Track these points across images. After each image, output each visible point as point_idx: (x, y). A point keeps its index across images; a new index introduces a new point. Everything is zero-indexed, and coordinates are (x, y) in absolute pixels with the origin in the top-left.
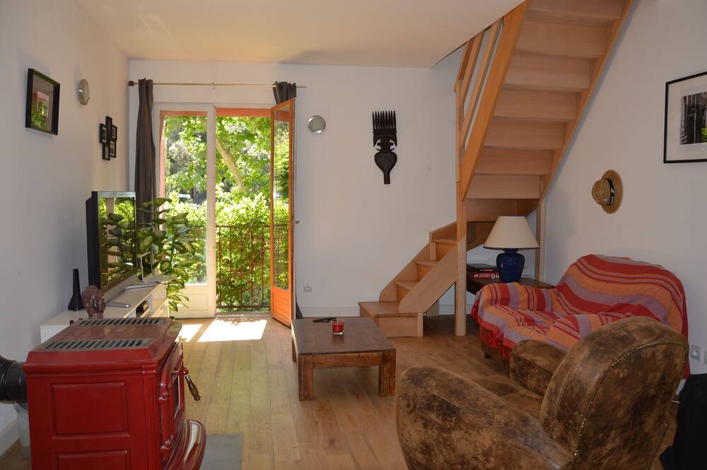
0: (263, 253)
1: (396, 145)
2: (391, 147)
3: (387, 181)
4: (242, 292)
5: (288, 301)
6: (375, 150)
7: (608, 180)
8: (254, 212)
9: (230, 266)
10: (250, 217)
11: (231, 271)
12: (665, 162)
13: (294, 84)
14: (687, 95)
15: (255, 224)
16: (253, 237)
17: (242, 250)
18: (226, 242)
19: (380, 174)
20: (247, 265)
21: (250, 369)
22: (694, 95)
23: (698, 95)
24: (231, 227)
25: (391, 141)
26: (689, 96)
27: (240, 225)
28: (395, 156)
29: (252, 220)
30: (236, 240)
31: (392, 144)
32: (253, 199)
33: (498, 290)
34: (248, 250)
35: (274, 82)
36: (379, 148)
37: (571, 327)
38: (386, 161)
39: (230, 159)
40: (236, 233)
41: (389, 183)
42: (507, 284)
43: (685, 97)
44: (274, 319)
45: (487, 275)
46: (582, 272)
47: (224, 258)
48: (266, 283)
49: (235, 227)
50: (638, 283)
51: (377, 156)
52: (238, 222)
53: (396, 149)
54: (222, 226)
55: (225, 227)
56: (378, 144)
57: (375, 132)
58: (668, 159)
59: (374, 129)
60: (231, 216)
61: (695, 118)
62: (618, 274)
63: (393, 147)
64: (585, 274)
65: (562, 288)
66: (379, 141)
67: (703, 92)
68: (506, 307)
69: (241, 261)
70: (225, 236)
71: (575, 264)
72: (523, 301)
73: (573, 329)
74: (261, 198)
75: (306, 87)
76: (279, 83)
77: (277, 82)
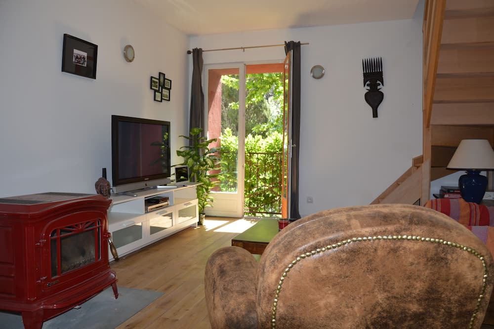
1: (383, 85)
2: (379, 87)
3: (375, 115)
6: (365, 90)
13: (299, 42)
19: (370, 110)
25: (378, 82)
28: (382, 94)
31: (379, 85)
36: (369, 88)
38: (374, 98)
41: (377, 117)
51: (366, 95)
53: (383, 89)
56: (368, 85)
57: (365, 75)
59: (364, 73)
63: (381, 86)
66: (368, 83)
75: (308, 44)
76: (287, 42)
77: (285, 42)
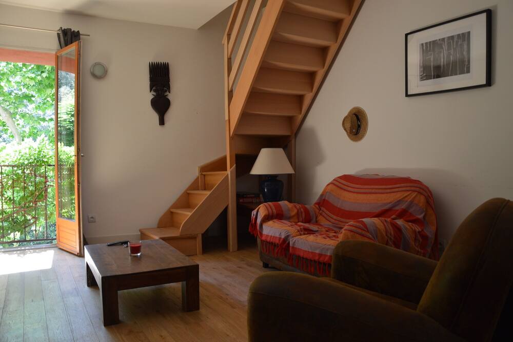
0: (46, 190)
1: (170, 92)
2: (165, 94)
3: (162, 122)
4: (25, 227)
5: (74, 230)
6: (150, 96)
7: (355, 114)
8: (37, 152)
9: (13, 203)
10: (32, 157)
11: (14, 208)
12: (407, 95)
13: (78, 31)
14: (424, 42)
15: (38, 163)
16: (36, 176)
17: (25, 188)
18: (8, 181)
19: (155, 117)
20: (30, 202)
21: (43, 299)
22: (430, 42)
23: (434, 41)
24: (13, 166)
25: (165, 88)
26: (426, 43)
27: (22, 164)
28: (169, 101)
29: (35, 159)
30: (18, 179)
31: (166, 91)
32: (35, 140)
33: (273, 208)
34: (31, 188)
35: (59, 28)
36: (155, 94)
37: (362, 229)
38: (161, 105)
39: (8, 115)
40: (20, 172)
41: (164, 124)
42: (280, 202)
43: (422, 44)
44: (60, 249)
45: (250, 200)
46: (341, 188)
47: (6, 196)
48: (50, 218)
49: (17, 166)
50: (398, 192)
51: (153, 101)
52: (21, 161)
53: (171, 96)
54: (4, 166)
55: (8, 166)
56: (154, 91)
57: (151, 80)
58: (409, 93)
59: (150, 77)
60: (13, 155)
61: (432, 59)
62: (377, 187)
63: (167, 93)
64: (345, 190)
65: (323, 203)
66: (154, 88)
67: (438, 39)
68: (283, 221)
69: (23, 198)
70: (8, 175)
71: (331, 183)
72: (294, 216)
73: (364, 230)
74: (43, 140)
75: (89, 36)
76: (63, 29)
77: (61, 28)
